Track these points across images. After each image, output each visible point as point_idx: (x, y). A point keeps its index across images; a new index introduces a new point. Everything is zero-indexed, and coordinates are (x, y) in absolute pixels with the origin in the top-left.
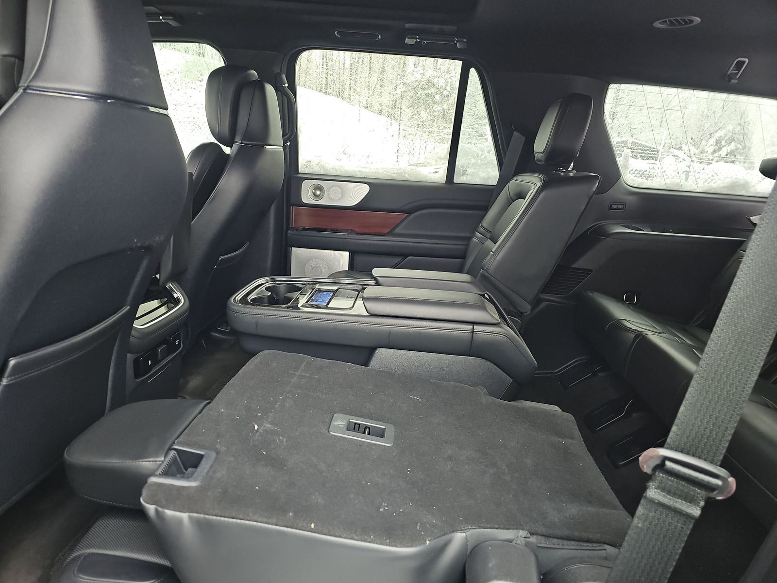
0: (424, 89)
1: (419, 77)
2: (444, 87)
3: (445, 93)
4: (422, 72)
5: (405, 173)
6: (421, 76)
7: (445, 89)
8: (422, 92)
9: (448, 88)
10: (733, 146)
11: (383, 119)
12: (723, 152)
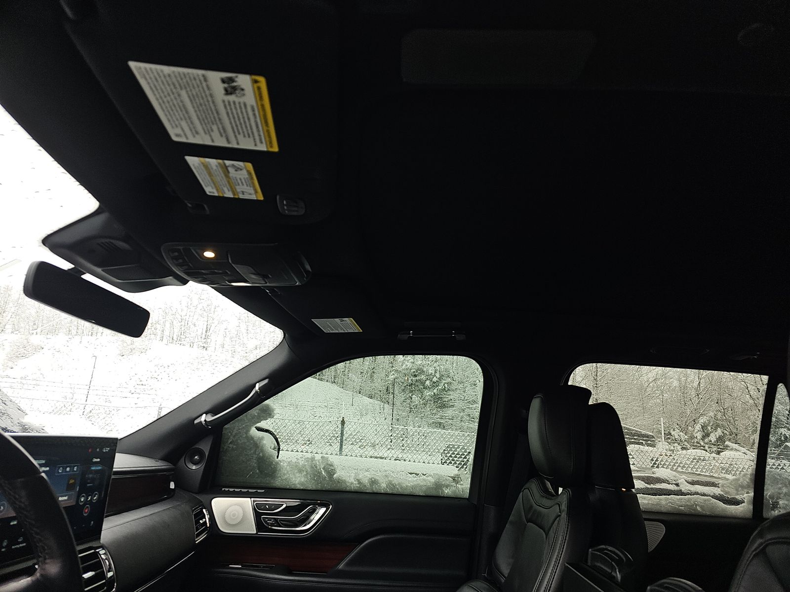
0: (415, 376)
2: (433, 374)
3: (435, 379)
5: (696, 505)
6: (411, 364)
7: (435, 376)
8: (414, 379)
9: (438, 375)
10: (719, 432)
11: (376, 403)
12: (713, 438)
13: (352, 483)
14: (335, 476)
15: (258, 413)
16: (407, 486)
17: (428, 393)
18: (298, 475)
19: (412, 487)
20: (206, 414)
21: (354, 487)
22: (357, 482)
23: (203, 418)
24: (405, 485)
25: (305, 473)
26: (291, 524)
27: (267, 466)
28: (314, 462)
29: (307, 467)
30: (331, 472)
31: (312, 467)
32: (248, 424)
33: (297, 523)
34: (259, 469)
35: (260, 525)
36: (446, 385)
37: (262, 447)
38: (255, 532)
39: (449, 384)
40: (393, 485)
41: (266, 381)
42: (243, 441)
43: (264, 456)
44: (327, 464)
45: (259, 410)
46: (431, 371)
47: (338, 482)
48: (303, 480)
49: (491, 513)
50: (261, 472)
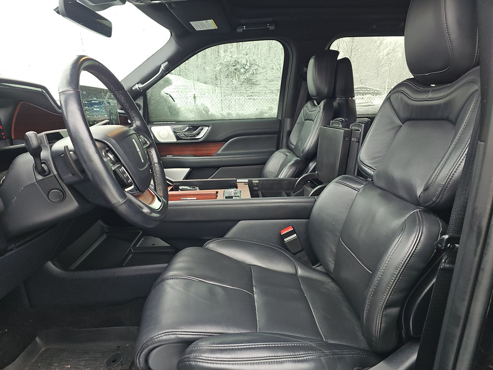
0: (235, 66)
1: (229, 59)
3: (247, 67)
4: (231, 55)
7: (246, 65)
9: (248, 64)
13: (218, 116)
14: (209, 113)
15: (163, 83)
16: (246, 115)
17: (242, 77)
18: (190, 114)
19: (249, 115)
20: (138, 84)
21: (220, 117)
22: (221, 115)
23: (137, 86)
24: (245, 114)
25: (194, 113)
26: (193, 136)
27: (173, 111)
28: (198, 106)
29: (194, 109)
30: (207, 111)
31: (197, 109)
32: (159, 89)
33: (195, 135)
34: (170, 112)
35: (178, 138)
36: (254, 71)
37: (169, 101)
38: (176, 141)
39: (256, 70)
40: (239, 115)
41: (167, 63)
42: (158, 99)
43: (171, 106)
44: (205, 107)
45: (164, 81)
46: (244, 61)
47: (212, 116)
48: (193, 116)
49: (288, 121)
50: (171, 114)
